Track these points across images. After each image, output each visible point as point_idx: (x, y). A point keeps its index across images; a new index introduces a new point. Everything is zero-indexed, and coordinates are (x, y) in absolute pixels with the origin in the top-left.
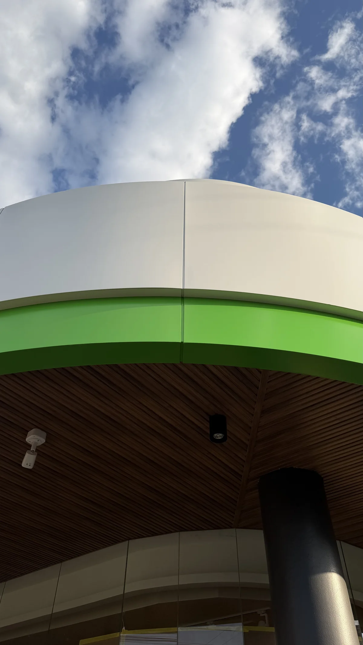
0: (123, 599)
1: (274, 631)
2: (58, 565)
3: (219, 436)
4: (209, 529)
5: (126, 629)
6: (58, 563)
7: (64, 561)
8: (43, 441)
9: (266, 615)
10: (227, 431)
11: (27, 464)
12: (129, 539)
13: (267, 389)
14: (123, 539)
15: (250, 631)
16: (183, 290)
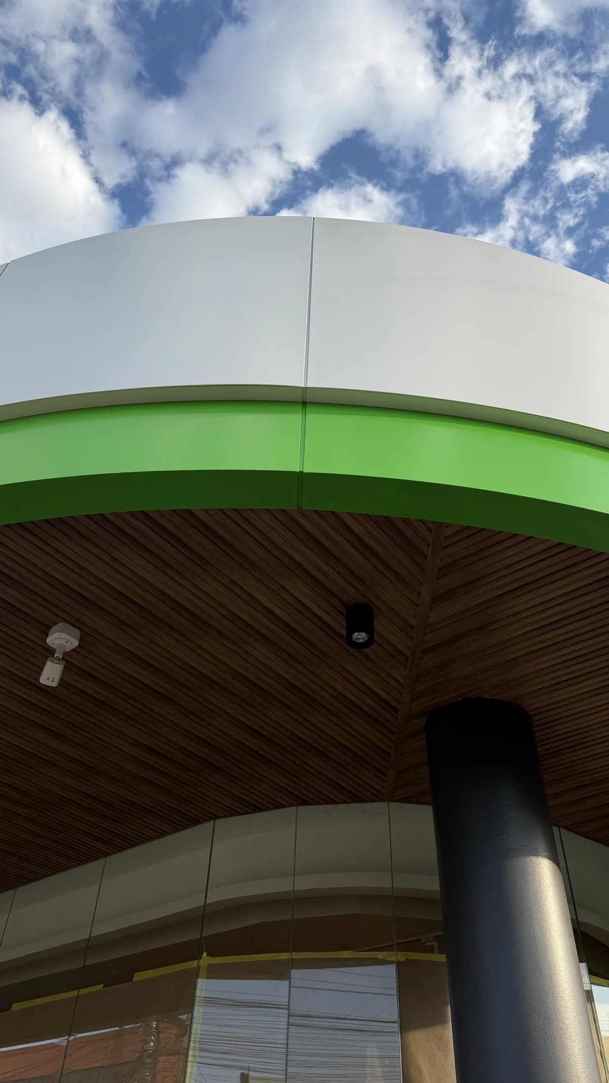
0: (205, 915)
1: (445, 960)
2: (101, 861)
3: (360, 637)
4: (345, 802)
5: (207, 955)
6: (101, 857)
7: (109, 854)
8: (75, 643)
9: (435, 943)
10: (375, 632)
11: (48, 679)
12: (216, 817)
13: (440, 560)
14: (207, 818)
15: (406, 959)
16: (305, 389)
